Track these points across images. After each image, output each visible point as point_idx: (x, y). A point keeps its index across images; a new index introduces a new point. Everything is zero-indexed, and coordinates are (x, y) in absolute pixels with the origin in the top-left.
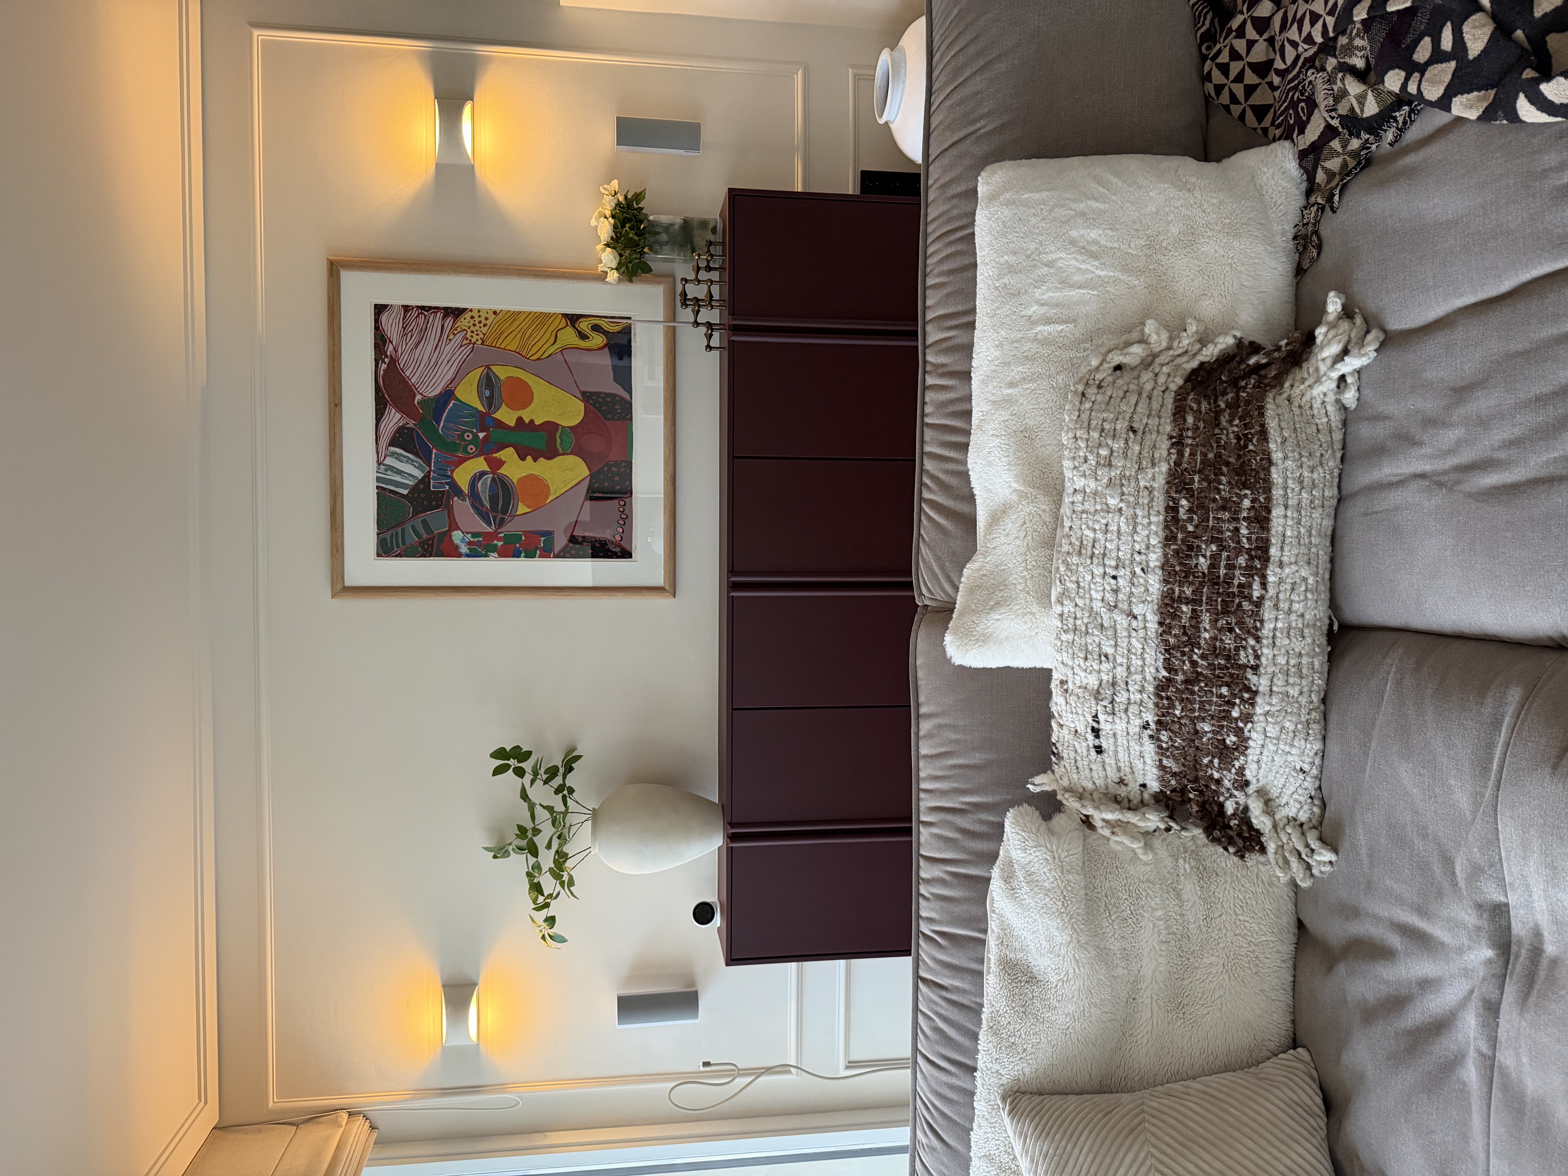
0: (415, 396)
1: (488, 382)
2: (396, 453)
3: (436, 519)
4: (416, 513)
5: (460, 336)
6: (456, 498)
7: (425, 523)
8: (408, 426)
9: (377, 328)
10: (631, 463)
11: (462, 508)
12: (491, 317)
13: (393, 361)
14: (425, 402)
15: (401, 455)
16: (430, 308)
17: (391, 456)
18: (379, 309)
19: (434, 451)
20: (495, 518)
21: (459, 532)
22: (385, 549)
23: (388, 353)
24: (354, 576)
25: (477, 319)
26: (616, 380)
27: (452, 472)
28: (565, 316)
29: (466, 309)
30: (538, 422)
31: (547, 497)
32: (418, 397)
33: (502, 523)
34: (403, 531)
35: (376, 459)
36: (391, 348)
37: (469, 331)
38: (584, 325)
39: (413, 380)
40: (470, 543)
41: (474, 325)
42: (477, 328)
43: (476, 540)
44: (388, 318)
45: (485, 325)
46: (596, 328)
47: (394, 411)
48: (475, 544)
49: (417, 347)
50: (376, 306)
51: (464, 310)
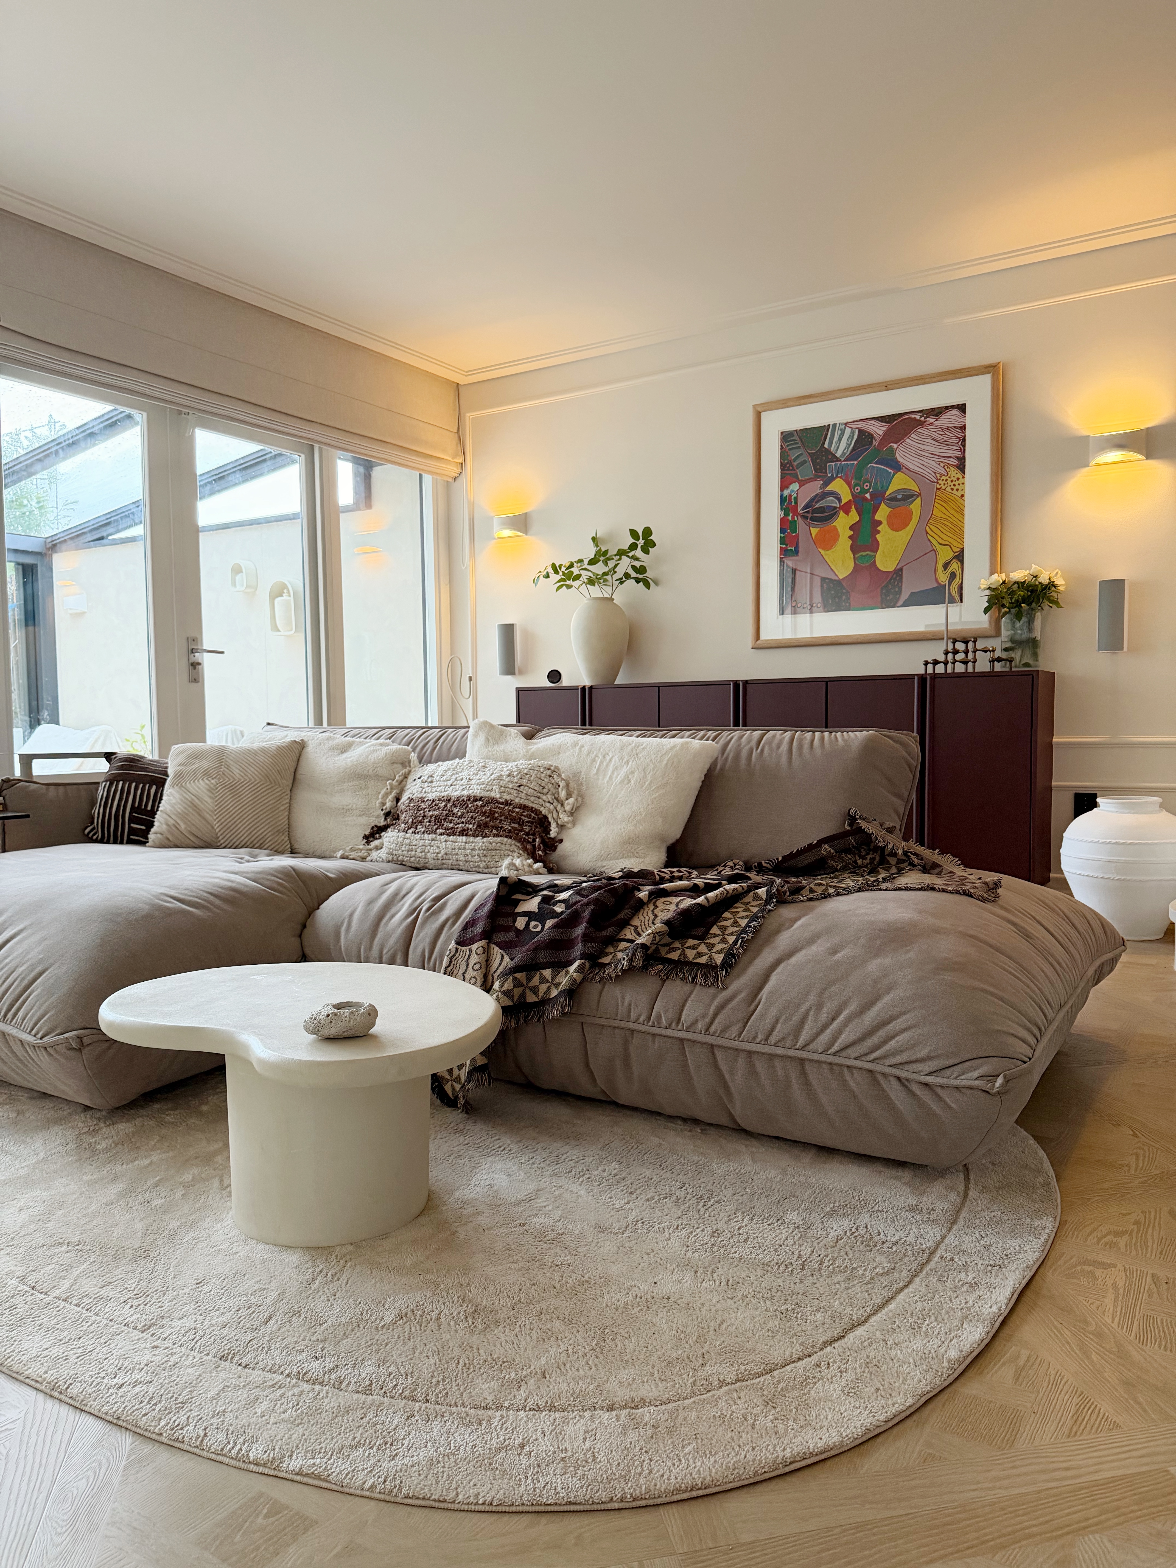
0: (895, 443)
1: (908, 496)
2: (853, 435)
3: (809, 469)
4: (811, 455)
5: (943, 471)
6: (822, 482)
7: (805, 462)
8: (874, 441)
9: (947, 408)
10: (849, 610)
11: (814, 488)
12: (959, 494)
13: (921, 424)
14: (892, 451)
15: (853, 438)
16: (964, 446)
17: (851, 432)
18: (962, 408)
19: (856, 463)
20: (808, 512)
21: (798, 488)
22: (786, 437)
23: (928, 419)
24: (767, 418)
25: (956, 483)
26: (912, 594)
27: (841, 477)
28: (962, 551)
29: (964, 474)
30: (878, 536)
31: (823, 549)
32: (895, 446)
33: (805, 517)
34: (799, 448)
35: (848, 421)
36: (932, 420)
37: (947, 478)
38: (955, 566)
39: (908, 440)
40: (790, 496)
41: (952, 481)
42: (950, 483)
43: (793, 500)
44: (955, 415)
45: (952, 489)
46: (953, 576)
47: (884, 429)
48: (790, 499)
49: (933, 439)
50: (964, 405)
51: (964, 472)
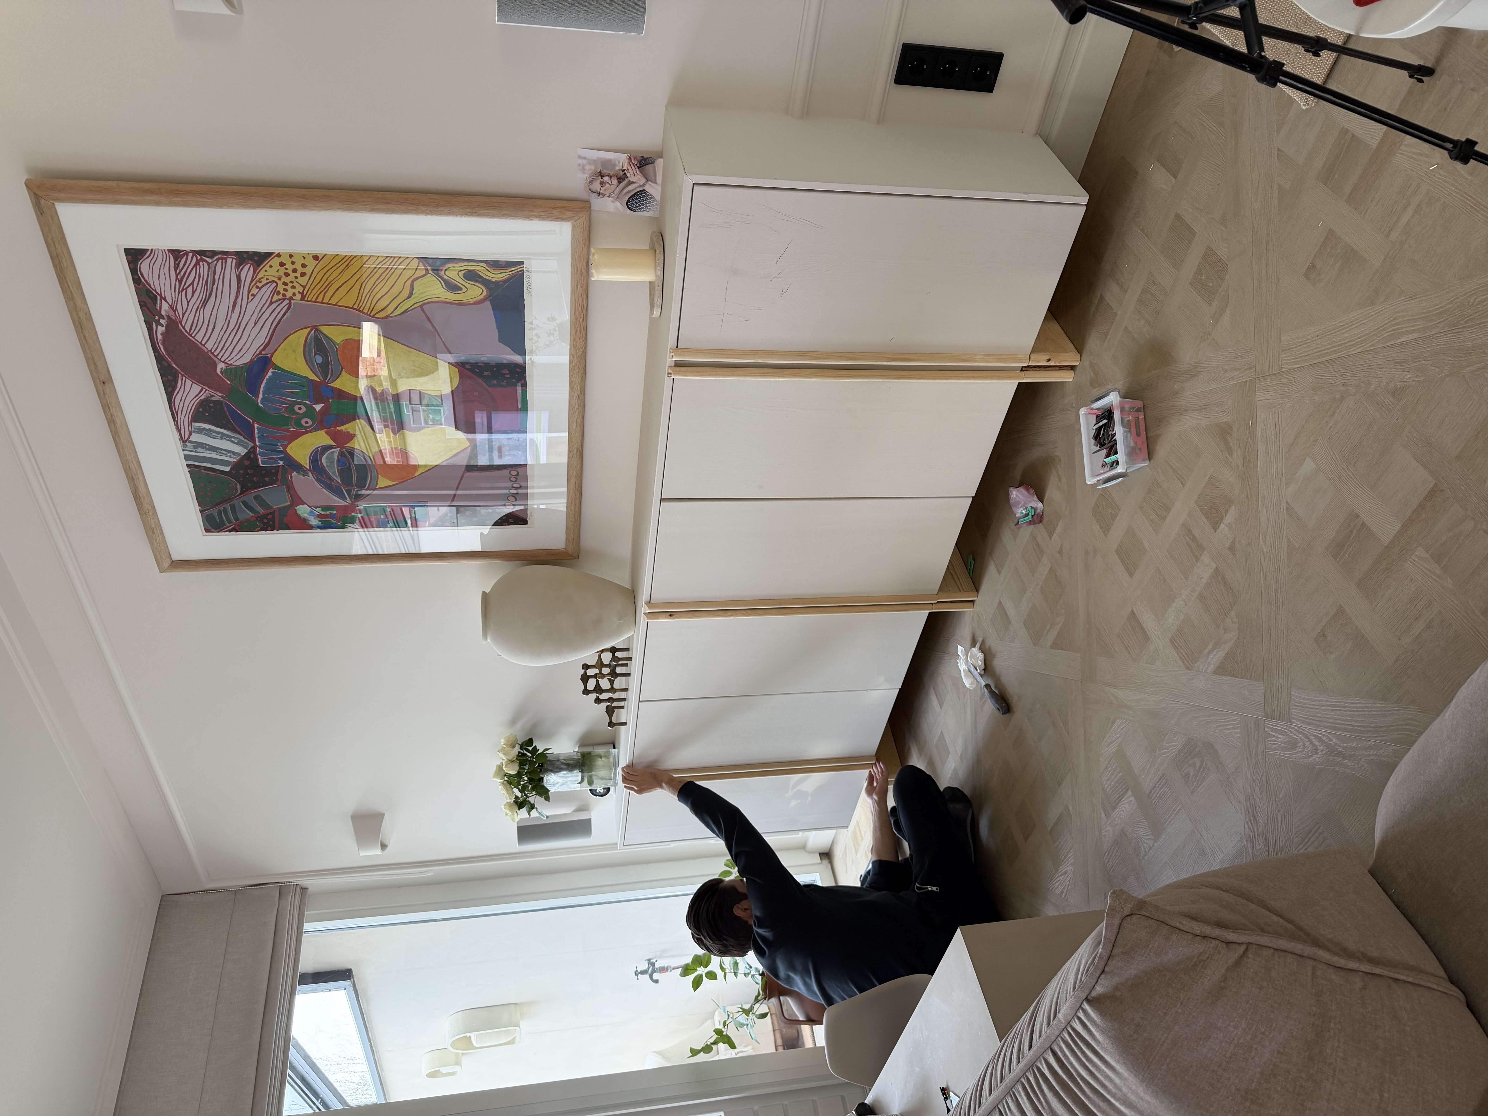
0: (215, 366)
1: (317, 345)
2: (204, 429)
4: (245, 490)
5: (267, 291)
6: (295, 473)
7: (258, 498)
8: (213, 399)
9: (137, 282)
11: (305, 483)
12: (311, 263)
13: (173, 324)
14: (231, 371)
15: (210, 430)
16: (213, 254)
17: (198, 432)
18: (134, 256)
19: (256, 426)
20: (348, 492)
21: (306, 506)
22: (214, 524)
23: (163, 313)
24: (181, 551)
25: (290, 267)
26: (502, 340)
27: (285, 447)
28: (424, 260)
29: (272, 254)
31: (416, 470)
32: (221, 366)
33: (359, 496)
34: (233, 508)
35: (178, 437)
37: (280, 283)
38: (453, 274)
39: (209, 346)
40: (320, 516)
41: (287, 275)
42: (292, 277)
43: (328, 512)
44: (151, 267)
45: (303, 274)
46: (471, 276)
47: (189, 383)
48: (326, 516)
49: (204, 303)
50: (127, 251)
51: (268, 255)
